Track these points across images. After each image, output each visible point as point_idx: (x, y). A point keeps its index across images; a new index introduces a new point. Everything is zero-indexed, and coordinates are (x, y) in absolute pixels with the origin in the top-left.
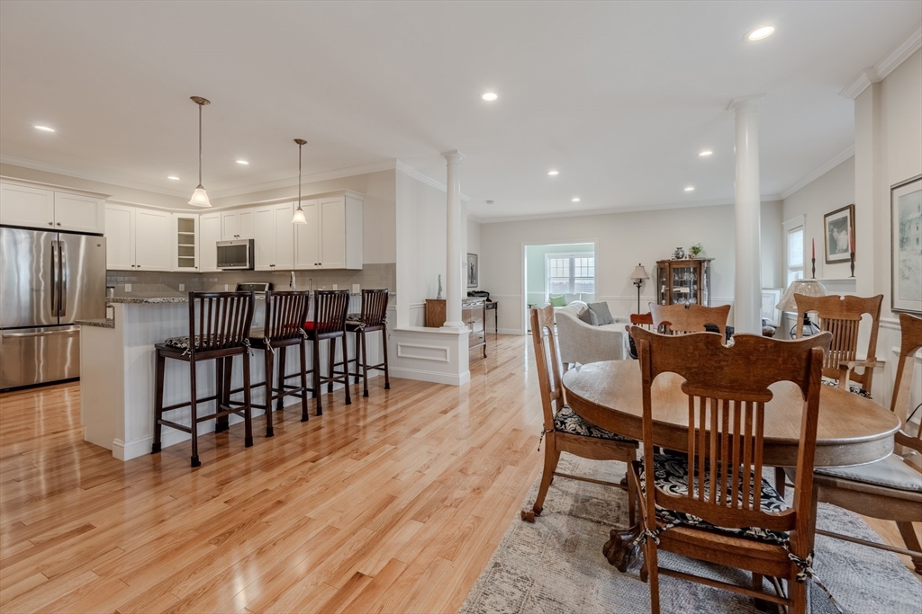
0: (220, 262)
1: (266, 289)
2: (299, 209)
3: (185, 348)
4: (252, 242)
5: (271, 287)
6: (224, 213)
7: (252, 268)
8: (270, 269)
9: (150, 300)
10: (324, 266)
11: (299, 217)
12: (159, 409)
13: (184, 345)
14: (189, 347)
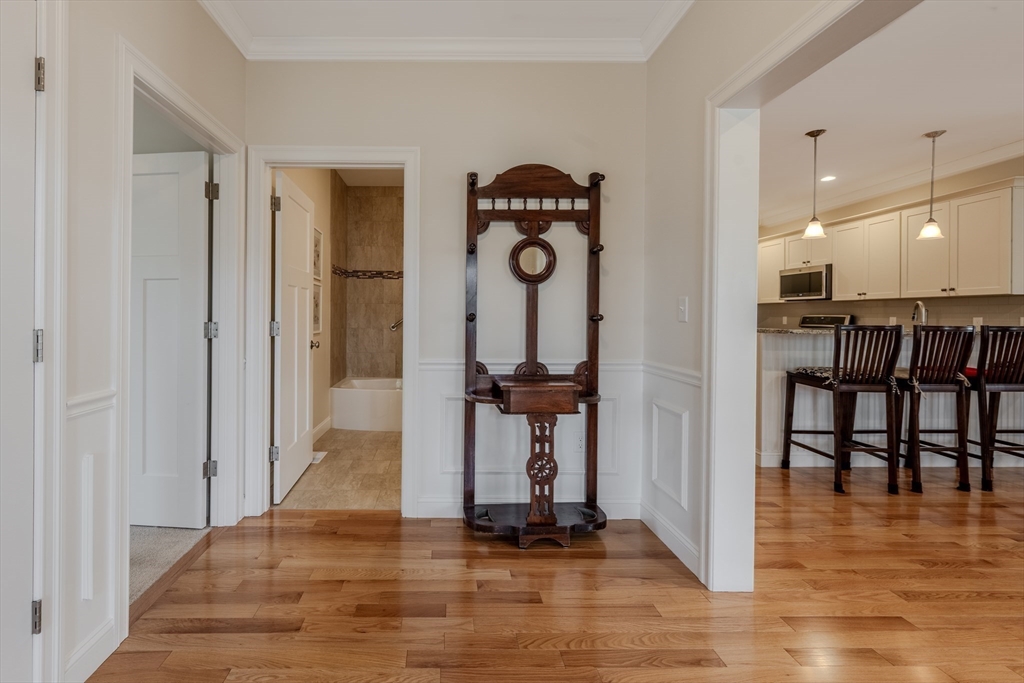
0: (784, 292)
1: (847, 322)
2: (931, 220)
3: (828, 378)
4: (829, 267)
5: (853, 320)
6: (788, 239)
7: (829, 297)
8: (858, 298)
9: (795, 331)
10: (961, 291)
11: (931, 231)
12: (788, 431)
13: (825, 375)
14: (831, 377)
